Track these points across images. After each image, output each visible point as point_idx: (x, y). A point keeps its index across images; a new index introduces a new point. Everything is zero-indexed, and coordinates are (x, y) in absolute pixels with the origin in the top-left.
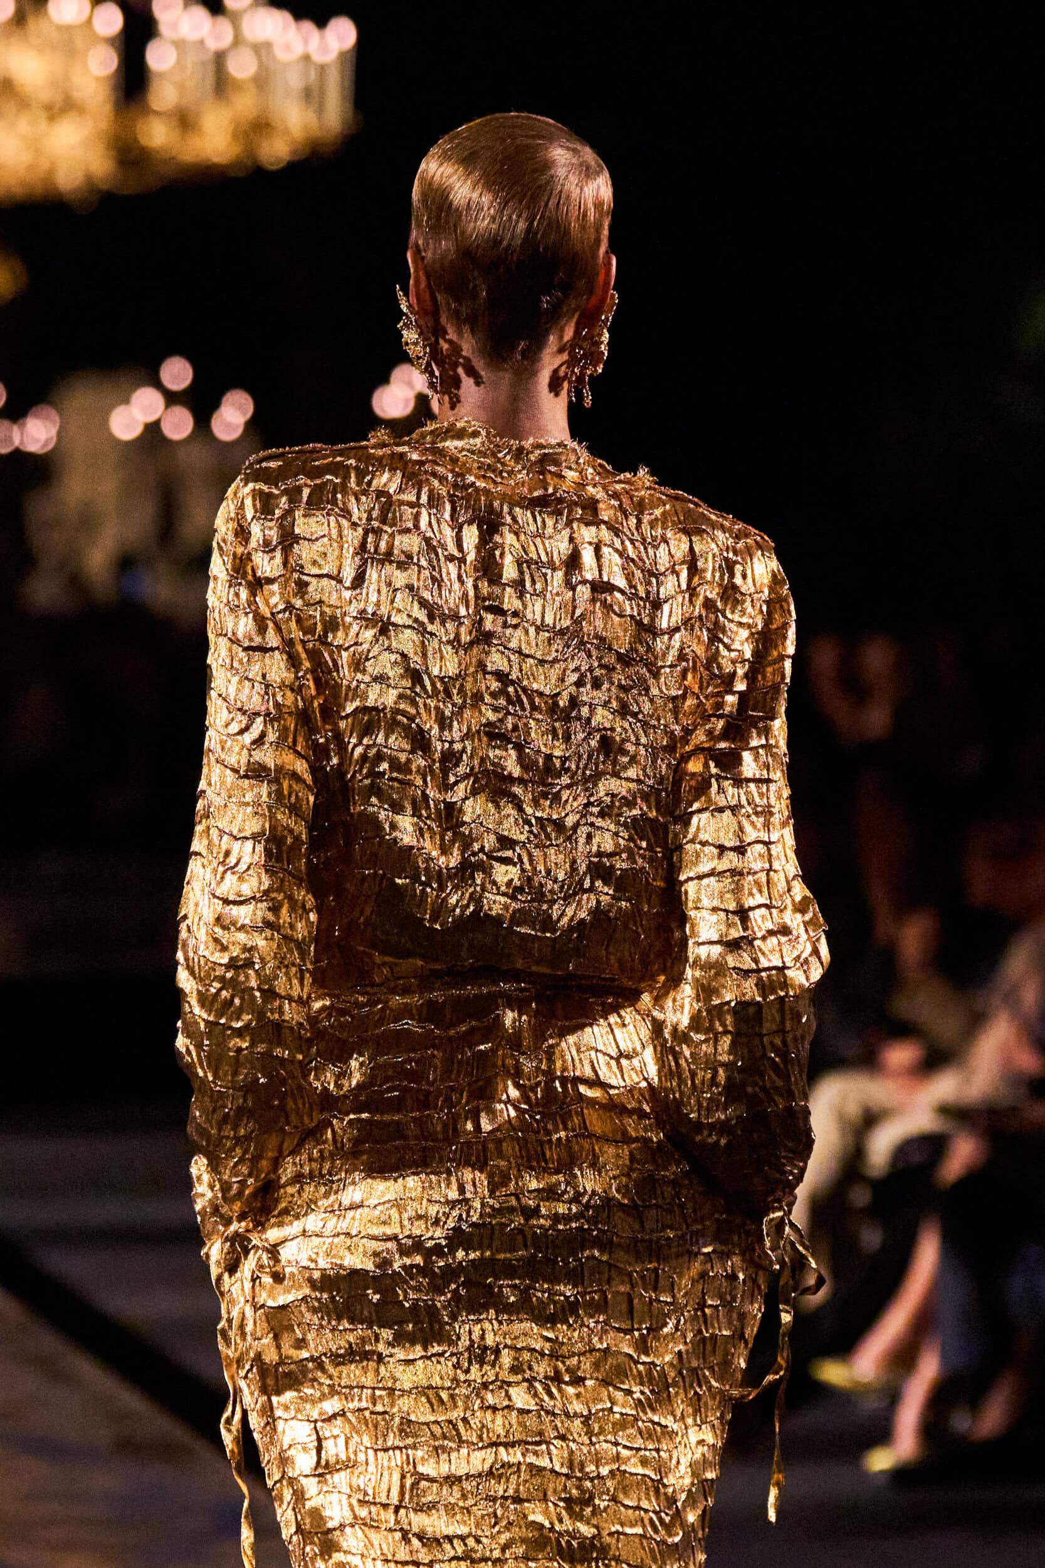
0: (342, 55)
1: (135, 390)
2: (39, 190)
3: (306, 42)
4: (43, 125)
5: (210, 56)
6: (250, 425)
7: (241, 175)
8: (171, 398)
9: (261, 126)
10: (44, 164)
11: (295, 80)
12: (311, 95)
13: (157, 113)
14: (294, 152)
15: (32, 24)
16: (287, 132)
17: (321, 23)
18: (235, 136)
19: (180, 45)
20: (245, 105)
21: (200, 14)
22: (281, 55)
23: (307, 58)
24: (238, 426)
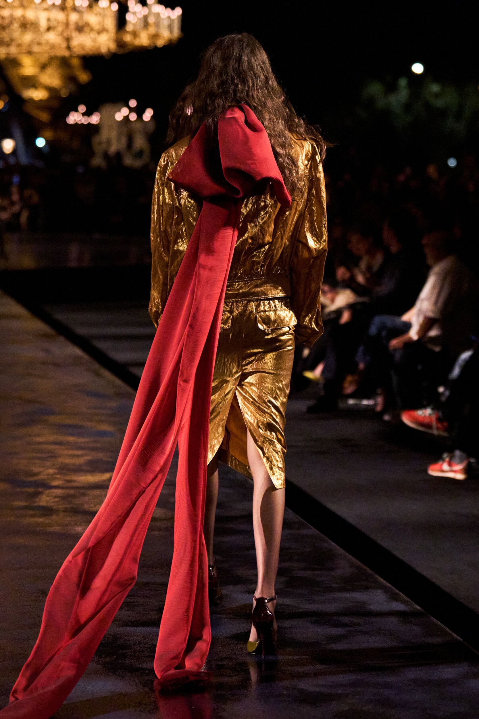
0: (178, 16)
1: (122, 108)
2: (96, 53)
3: (169, 13)
4: (96, 35)
5: (142, 16)
6: (152, 117)
7: (151, 49)
8: (131, 110)
9: (156, 36)
10: (97, 45)
11: (166, 23)
12: (170, 28)
13: (127, 32)
14: (164, 43)
15: (94, 7)
16: (164, 37)
17: (173, 8)
18: (149, 39)
19: (134, 13)
20: (152, 30)
21: (139, 6)
22: (162, 16)
23: (169, 17)
24: (149, 117)
